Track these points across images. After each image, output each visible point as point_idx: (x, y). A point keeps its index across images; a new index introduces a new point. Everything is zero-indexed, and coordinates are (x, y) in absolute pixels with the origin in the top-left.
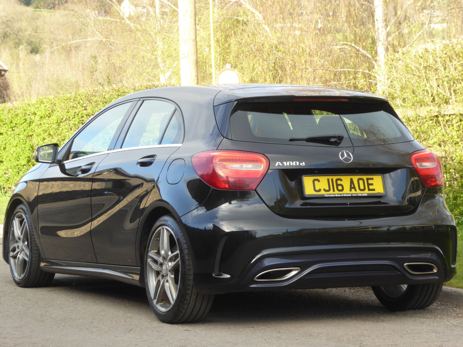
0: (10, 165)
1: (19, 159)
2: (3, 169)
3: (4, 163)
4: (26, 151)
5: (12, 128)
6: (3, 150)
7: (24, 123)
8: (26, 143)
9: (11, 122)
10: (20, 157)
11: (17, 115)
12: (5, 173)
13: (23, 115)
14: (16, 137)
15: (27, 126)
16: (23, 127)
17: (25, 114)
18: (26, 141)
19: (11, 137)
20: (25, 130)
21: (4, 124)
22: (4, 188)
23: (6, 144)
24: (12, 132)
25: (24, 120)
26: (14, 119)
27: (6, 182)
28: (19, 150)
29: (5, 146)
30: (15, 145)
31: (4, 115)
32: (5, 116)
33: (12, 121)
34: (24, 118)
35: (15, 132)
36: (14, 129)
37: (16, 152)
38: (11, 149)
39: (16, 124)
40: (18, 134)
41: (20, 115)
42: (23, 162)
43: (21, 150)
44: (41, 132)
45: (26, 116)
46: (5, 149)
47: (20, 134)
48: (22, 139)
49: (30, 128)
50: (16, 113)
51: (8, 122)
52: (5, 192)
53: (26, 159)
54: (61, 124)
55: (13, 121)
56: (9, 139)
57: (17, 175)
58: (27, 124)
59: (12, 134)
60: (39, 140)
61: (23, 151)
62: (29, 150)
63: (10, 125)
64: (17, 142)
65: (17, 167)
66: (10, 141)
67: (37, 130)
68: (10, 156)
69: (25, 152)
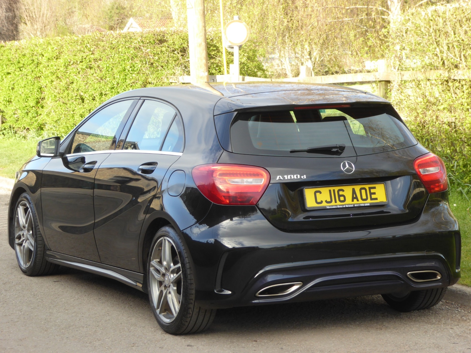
0: (18, 106)
1: (28, 100)
2: (12, 109)
3: (13, 103)
4: (35, 92)
5: (20, 68)
6: (11, 90)
7: (32, 64)
8: (34, 84)
9: (19, 63)
10: (29, 99)
11: (24, 55)
12: (14, 114)
13: (31, 55)
14: (23, 77)
15: (34, 67)
16: (31, 68)
17: (33, 55)
18: (34, 83)
19: (19, 78)
20: (32, 71)
21: (12, 64)
22: (14, 128)
23: (14, 84)
24: (20, 72)
25: (32, 60)
26: (21, 59)
27: (15, 123)
28: (27, 91)
29: (13, 86)
30: (23, 85)
31: (11, 55)
32: (13, 55)
33: (19, 61)
34: (31, 58)
35: (22, 73)
36: (21, 69)
37: (24, 93)
38: (19, 90)
39: (24, 64)
40: (26, 74)
41: (28, 56)
42: (32, 104)
43: (29, 91)
44: (49, 75)
45: (33, 57)
46: (13, 89)
47: (28, 75)
48: (30, 80)
49: (38, 69)
50: (23, 53)
51: (15, 62)
52: (14, 131)
53: (35, 100)
54: (69, 67)
55: (21, 62)
56: (17, 79)
57: (26, 116)
58: (35, 65)
59: (19, 74)
60: (47, 82)
61: (31, 93)
62: (38, 91)
63: (18, 65)
64: (25, 83)
65: (26, 108)
66: (18, 82)
67: (45, 71)
68: (19, 96)
69: (33, 94)
